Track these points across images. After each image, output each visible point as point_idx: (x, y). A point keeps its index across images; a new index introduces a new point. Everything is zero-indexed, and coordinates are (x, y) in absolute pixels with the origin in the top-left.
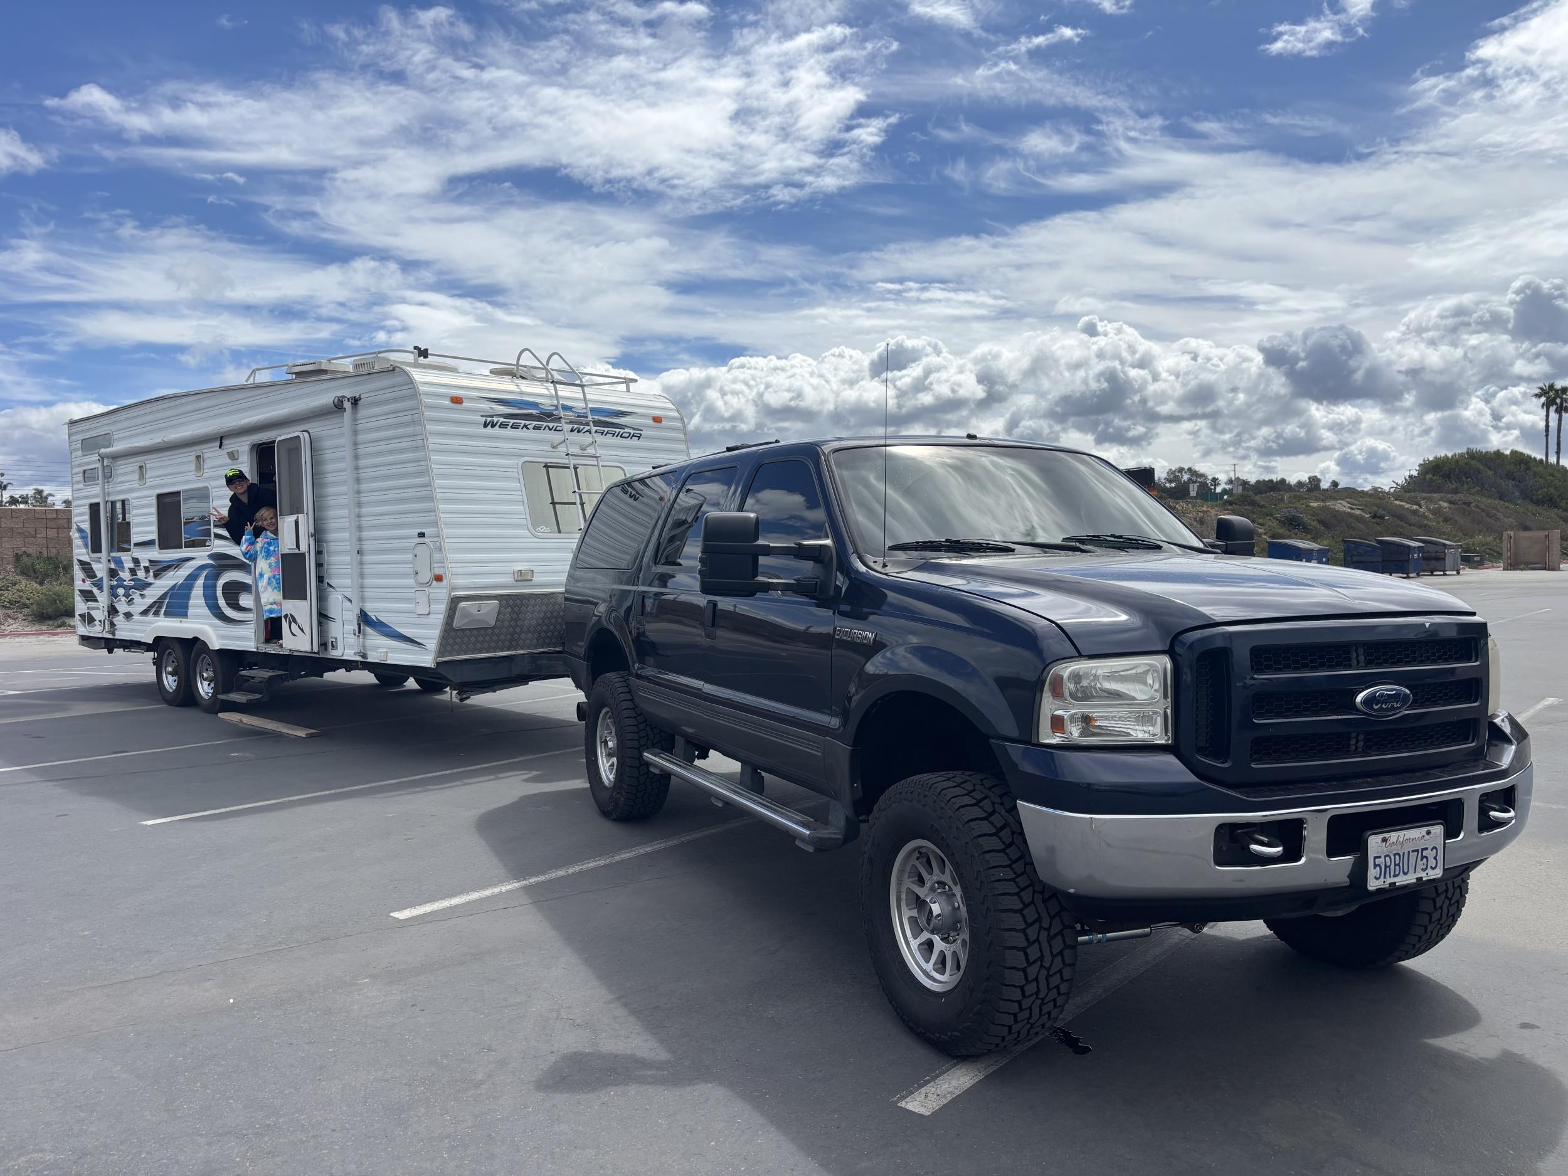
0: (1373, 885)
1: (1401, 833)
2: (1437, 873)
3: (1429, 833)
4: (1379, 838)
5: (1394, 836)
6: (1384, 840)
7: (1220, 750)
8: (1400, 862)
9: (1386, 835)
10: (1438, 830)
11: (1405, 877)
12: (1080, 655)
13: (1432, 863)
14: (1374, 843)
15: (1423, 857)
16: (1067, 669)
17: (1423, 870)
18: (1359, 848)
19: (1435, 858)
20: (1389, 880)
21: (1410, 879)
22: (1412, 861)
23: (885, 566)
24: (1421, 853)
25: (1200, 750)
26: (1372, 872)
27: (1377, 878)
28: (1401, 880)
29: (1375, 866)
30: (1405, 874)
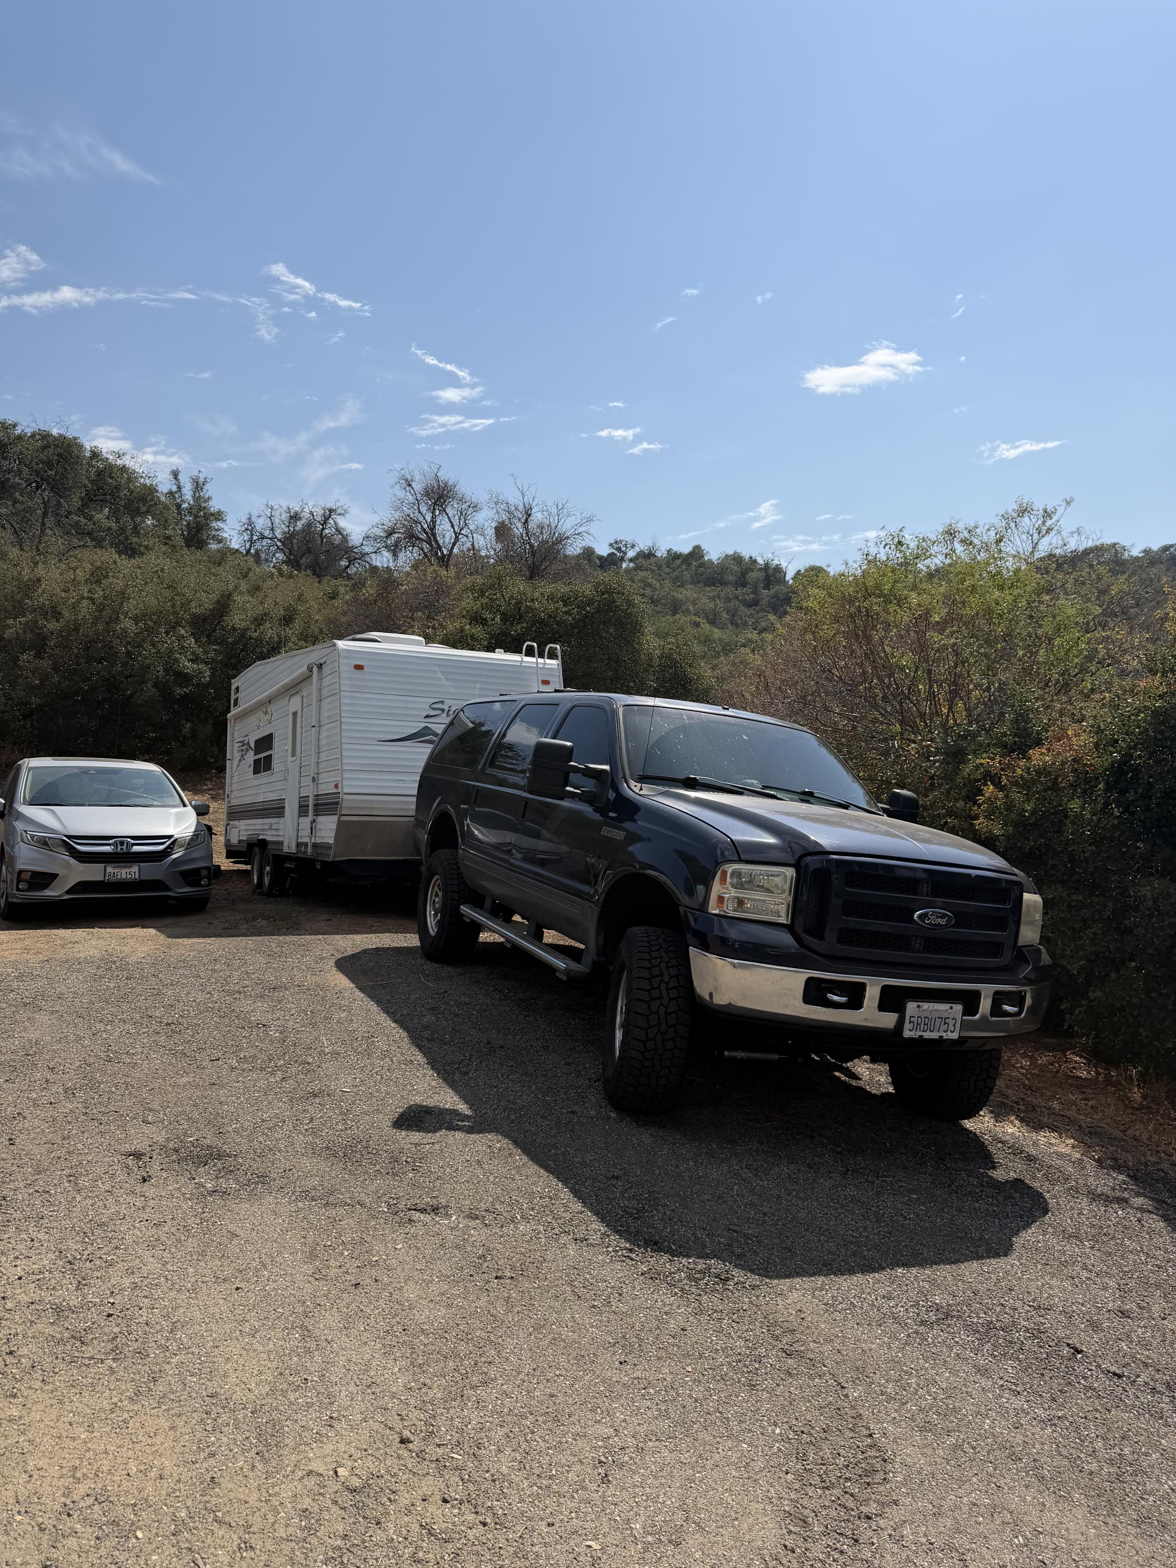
0: (907, 1034)
1: (932, 1005)
2: (955, 1036)
3: (951, 1008)
4: (915, 1004)
5: (926, 1006)
6: (919, 1006)
7: (819, 933)
8: (928, 1022)
9: (921, 1004)
10: (958, 1008)
11: (931, 1034)
12: (741, 861)
13: (951, 1028)
14: (911, 1007)
15: (945, 1023)
16: (731, 868)
17: (945, 1032)
18: (900, 1010)
19: (954, 1026)
20: (919, 1033)
21: (934, 1035)
22: (938, 1024)
23: (641, 789)
24: (945, 1021)
25: (806, 931)
26: (907, 1026)
27: (910, 1030)
28: (928, 1035)
29: (910, 1022)
30: (931, 1031)
